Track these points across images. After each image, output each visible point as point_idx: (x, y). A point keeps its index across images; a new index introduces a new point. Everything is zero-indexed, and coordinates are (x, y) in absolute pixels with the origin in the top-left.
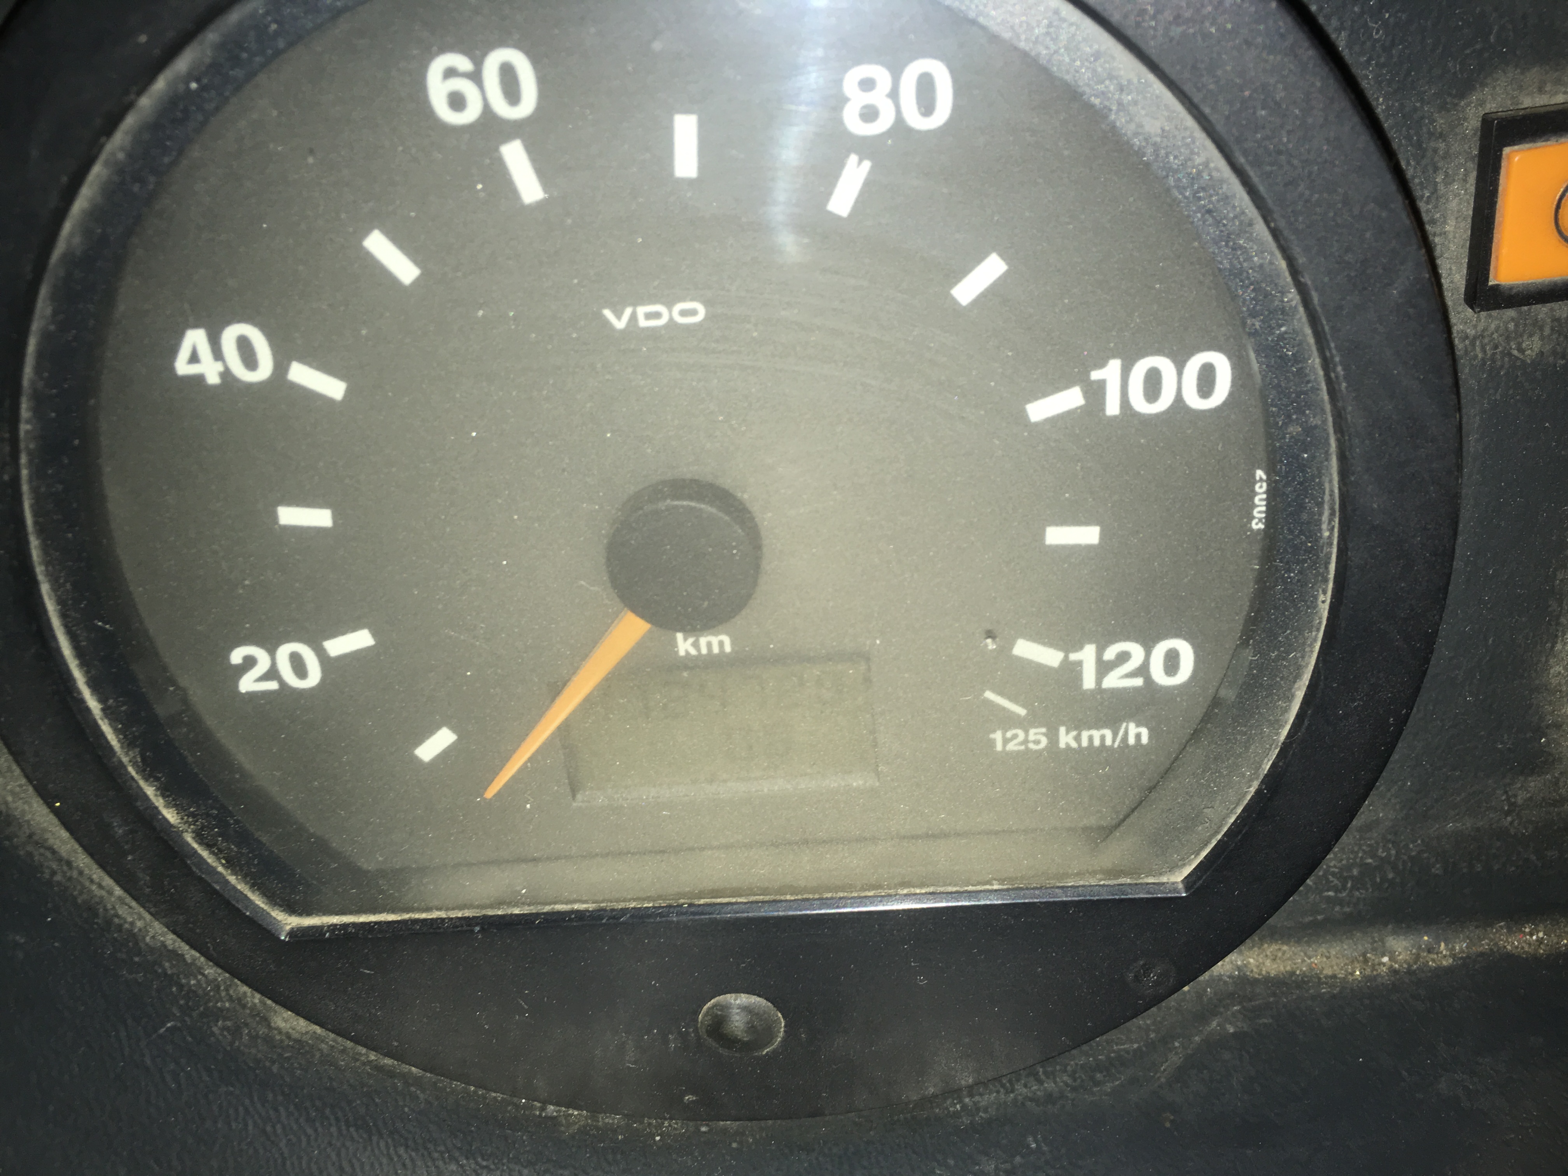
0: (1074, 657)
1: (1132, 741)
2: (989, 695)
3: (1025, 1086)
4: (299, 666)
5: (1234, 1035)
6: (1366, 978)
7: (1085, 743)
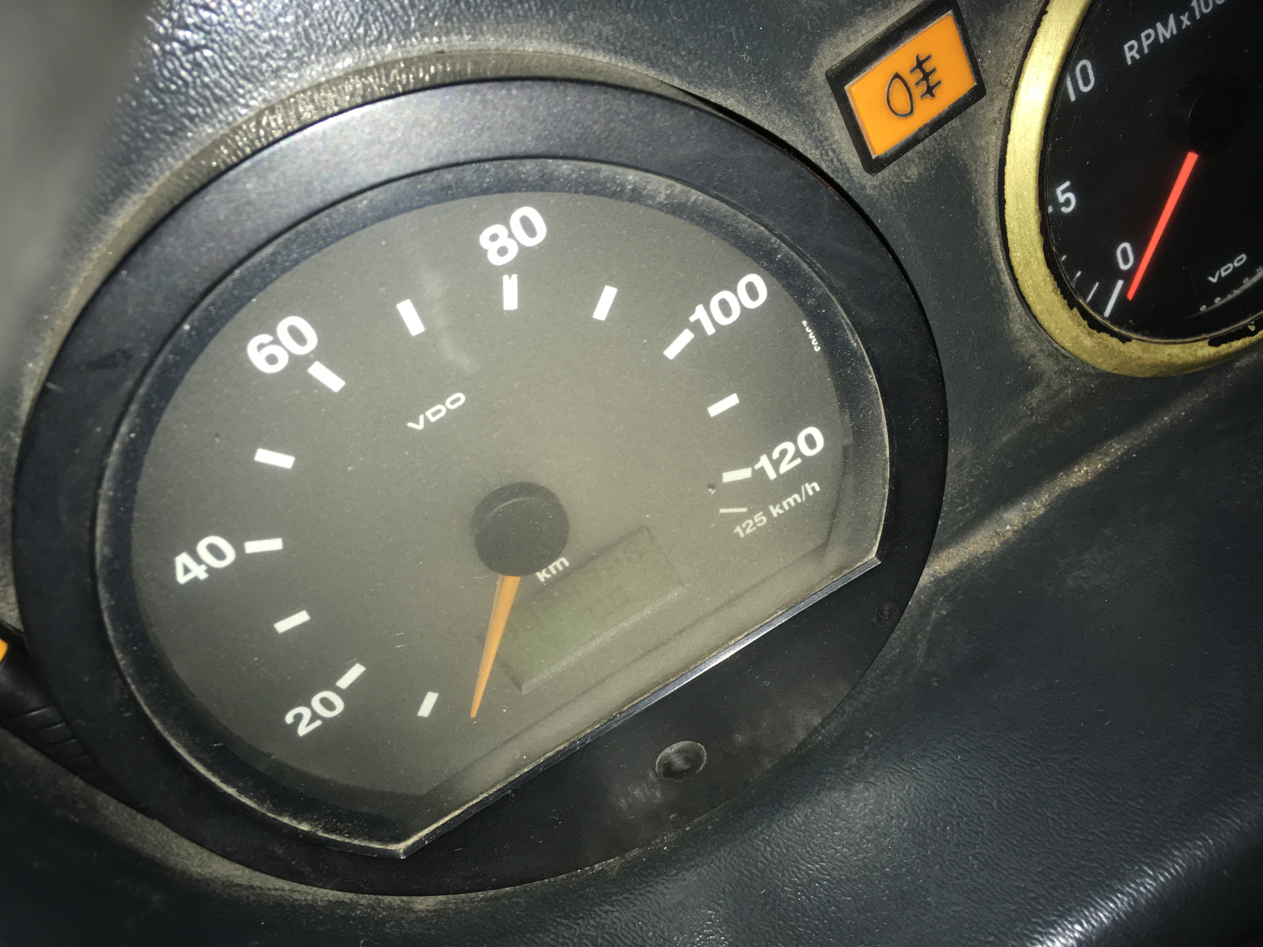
0: (757, 467)
1: (811, 493)
2: (723, 511)
3: (850, 706)
4: (327, 704)
5: (947, 615)
6: (1003, 544)
7: (787, 507)
